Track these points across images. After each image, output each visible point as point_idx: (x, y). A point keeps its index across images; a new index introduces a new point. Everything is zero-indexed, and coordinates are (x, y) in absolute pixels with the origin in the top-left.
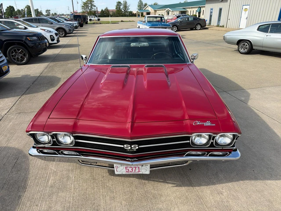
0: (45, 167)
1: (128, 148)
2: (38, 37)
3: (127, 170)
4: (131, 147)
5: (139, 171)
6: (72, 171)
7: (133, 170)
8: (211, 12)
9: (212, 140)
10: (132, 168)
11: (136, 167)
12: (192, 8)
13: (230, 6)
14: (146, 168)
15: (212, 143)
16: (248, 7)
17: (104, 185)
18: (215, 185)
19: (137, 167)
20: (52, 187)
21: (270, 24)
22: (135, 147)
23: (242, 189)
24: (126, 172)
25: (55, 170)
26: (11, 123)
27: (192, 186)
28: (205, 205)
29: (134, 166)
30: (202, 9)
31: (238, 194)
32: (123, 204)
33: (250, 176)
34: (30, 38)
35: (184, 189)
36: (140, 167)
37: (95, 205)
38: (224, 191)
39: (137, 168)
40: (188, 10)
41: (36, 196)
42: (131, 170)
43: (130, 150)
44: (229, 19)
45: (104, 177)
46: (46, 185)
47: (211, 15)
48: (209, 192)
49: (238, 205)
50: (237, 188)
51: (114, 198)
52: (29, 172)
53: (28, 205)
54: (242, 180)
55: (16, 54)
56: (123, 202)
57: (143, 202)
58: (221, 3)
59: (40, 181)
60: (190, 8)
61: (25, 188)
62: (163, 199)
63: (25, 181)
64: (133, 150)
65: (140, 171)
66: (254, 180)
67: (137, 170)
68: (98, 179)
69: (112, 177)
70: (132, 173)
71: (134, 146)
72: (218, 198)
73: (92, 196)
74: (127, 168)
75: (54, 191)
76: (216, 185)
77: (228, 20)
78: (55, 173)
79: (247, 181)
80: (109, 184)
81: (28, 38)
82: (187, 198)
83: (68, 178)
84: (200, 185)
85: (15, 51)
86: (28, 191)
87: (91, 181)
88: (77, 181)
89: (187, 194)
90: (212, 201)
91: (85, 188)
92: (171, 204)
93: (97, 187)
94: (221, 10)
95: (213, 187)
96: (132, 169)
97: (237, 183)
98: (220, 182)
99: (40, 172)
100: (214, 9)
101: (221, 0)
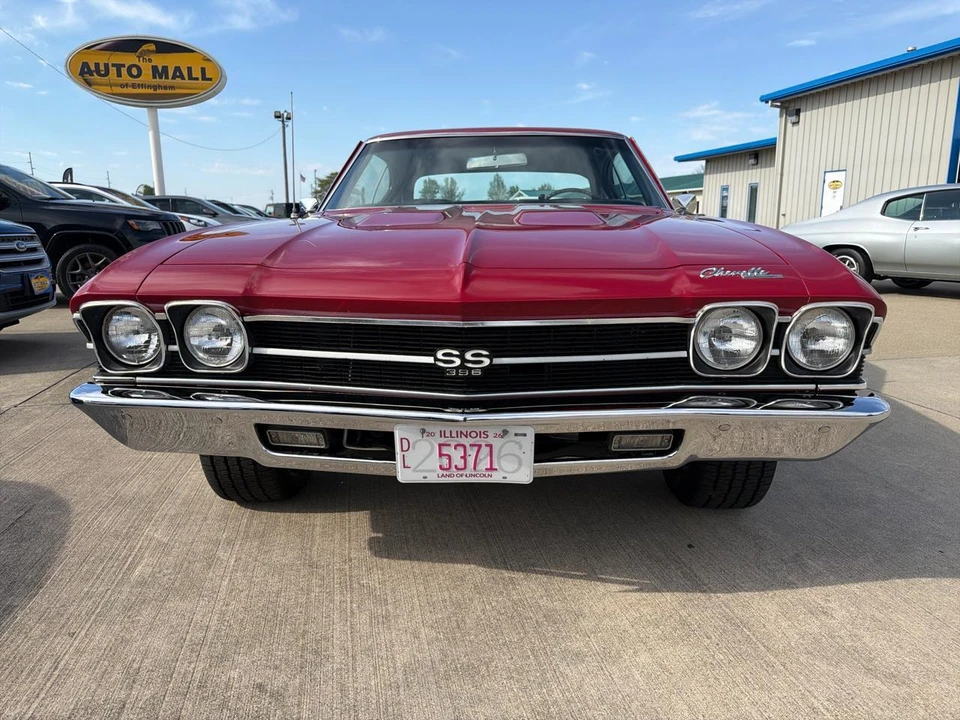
0: (127, 533)
1: (452, 362)
2: (165, 225)
3: (445, 461)
4: (464, 360)
5: (491, 469)
6: (230, 543)
7: (468, 458)
8: (724, 198)
9: (774, 348)
10: (464, 447)
11: (480, 446)
13: (782, 175)
14: (521, 447)
15: (775, 360)
16: (840, 176)
17: (351, 581)
18: (793, 588)
19: (483, 444)
20: (142, 583)
21: (923, 193)
22: (480, 360)
23: (905, 601)
24: (441, 472)
25: (165, 540)
26: (28, 427)
27: (701, 592)
28: (760, 645)
29: (472, 441)
31: (893, 616)
32: (423, 636)
33: (932, 566)
34: (138, 224)
35: (669, 600)
36: (497, 443)
37: (309, 636)
38: (832, 605)
39: (485, 451)
41: (72, 609)
42: (461, 464)
43: (457, 372)
44: (784, 215)
45: (350, 560)
46: (122, 578)
47: (725, 205)
48: (775, 607)
49: (900, 647)
50: (884, 598)
51: (386, 617)
52: (63, 543)
53: (36, 632)
54: (900, 576)
55: (84, 272)
57: (506, 631)
58: (754, 171)
59: (100, 568)
61: (35, 585)
62: (586, 624)
63: (43, 566)
64: (470, 372)
65: (495, 466)
66: (950, 577)
67: (484, 464)
68: (328, 565)
69: (385, 560)
70: (464, 480)
71: (473, 355)
72: (814, 626)
73: (301, 612)
74: (445, 450)
75: (151, 596)
76: (800, 591)
77: (781, 217)
78: (164, 548)
79: (924, 580)
80: (372, 579)
81: (131, 222)
82: (684, 623)
83: (211, 561)
84: (734, 588)
85: (84, 261)
86: (44, 594)
87: (299, 571)
88: (246, 570)
89: (684, 613)
90: (790, 633)
91: (275, 589)
92: (621, 640)
93: (320, 586)
94: (754, 191)
95: (790, 595)
96: (464, 458)
97: (884, 584)
98: (815, 580)
99: (105, 544)
100: (731, 189)
101: (752, 161)
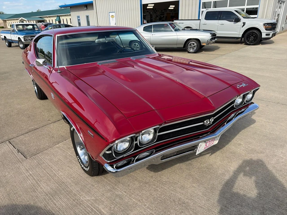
0: (77, 203)
5: (212, 144)
6: (114, 188)
8: (79, 20)
10: (210, 142)
12: (50, 17)
13: (97, 13)
16: (114, 14)
17: (161, 182)
20: (112, 214)
23: (246, 136)
24: (204, 149)
25: (93, 198)
30: (61, 18)
31: (248, 140)
37: (176, 201)
38: (239, 142)
40: (46, 19)
45: (152, 177)
47: (79, 22)
48: (233, 147)
49: (256, 146)
50: (243, 137)
51: (182, 186)
56: (194, 185)
57: (206, 176)
58: (87, 11)
60: (47, 17)
62: (215, 166)
66: (245, 128)
68: (150, 181)
71: (211, 119)
72: (242, 148)
73: (164, 196)
78: (97, 201)
79: (243, 131)
80: (164, 179)
82: (227, 157)
83: (119, 197)
87: (145, 186)
88: (132, 194)
89: (224, 155)
90: (242, 151)
93: (157, 187)
94: (87, 17)
97: (239, 134)
100: (80, 17)
101: (85, 8)
